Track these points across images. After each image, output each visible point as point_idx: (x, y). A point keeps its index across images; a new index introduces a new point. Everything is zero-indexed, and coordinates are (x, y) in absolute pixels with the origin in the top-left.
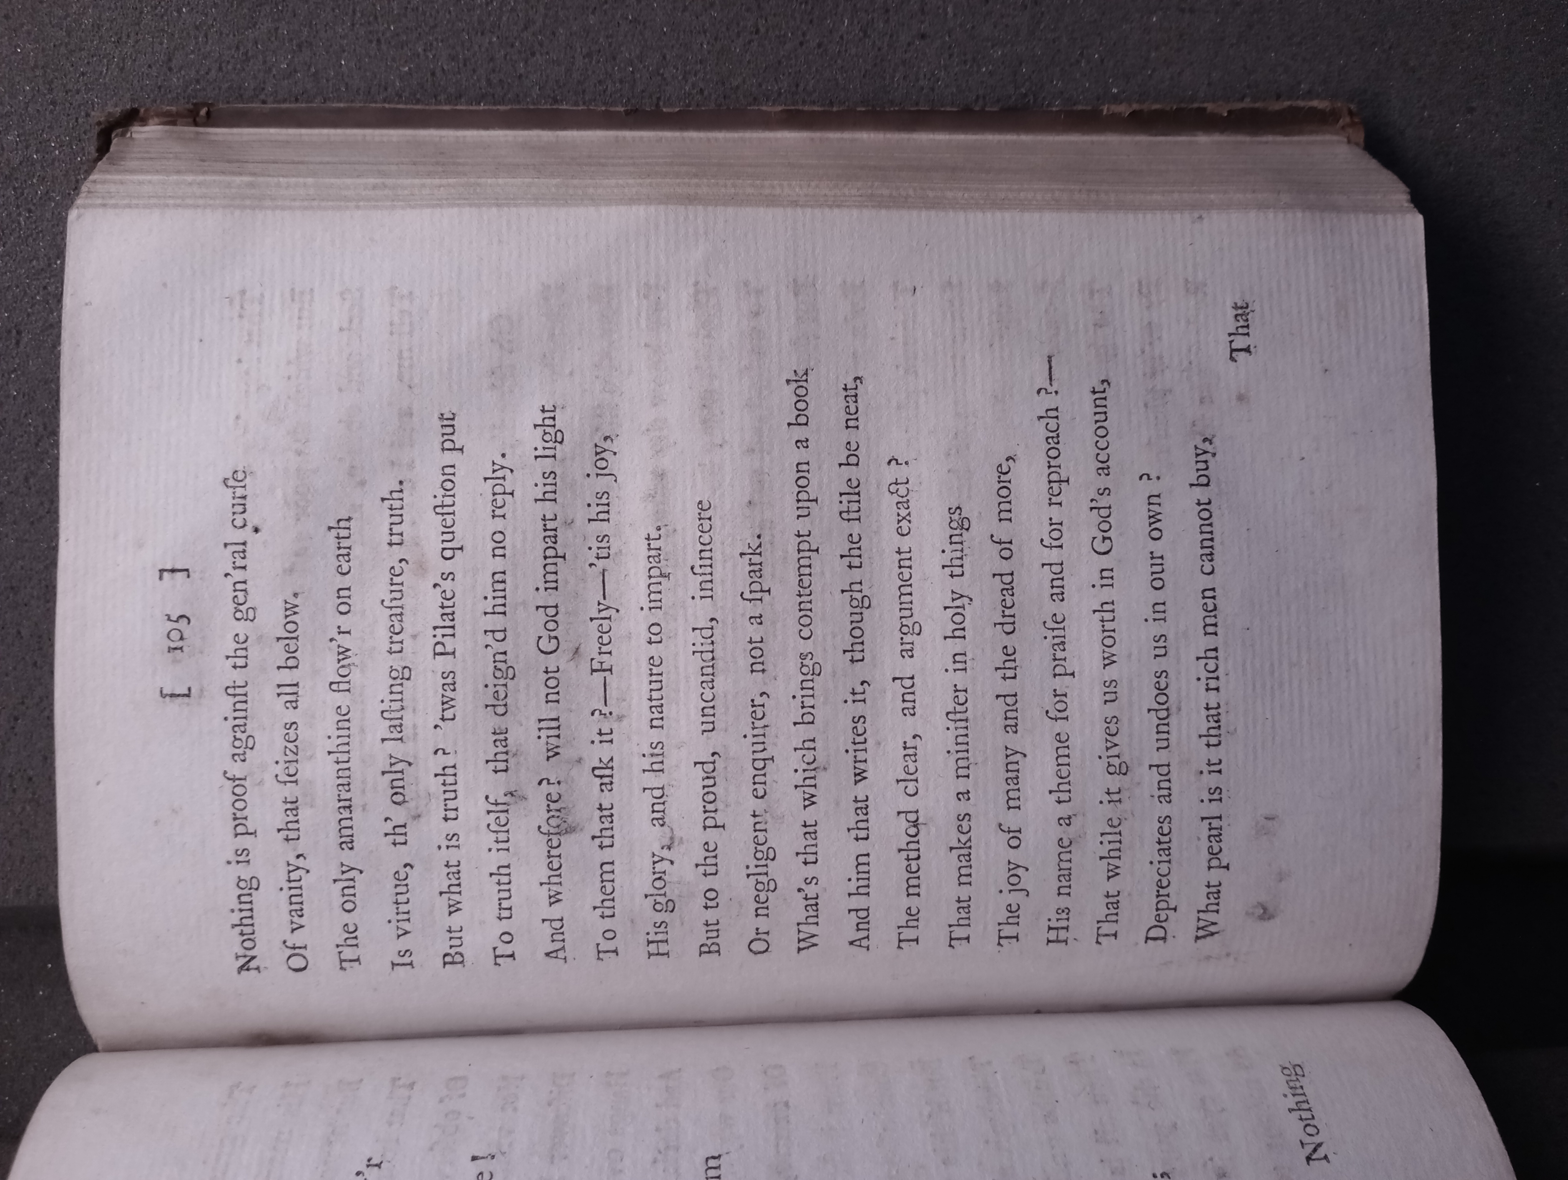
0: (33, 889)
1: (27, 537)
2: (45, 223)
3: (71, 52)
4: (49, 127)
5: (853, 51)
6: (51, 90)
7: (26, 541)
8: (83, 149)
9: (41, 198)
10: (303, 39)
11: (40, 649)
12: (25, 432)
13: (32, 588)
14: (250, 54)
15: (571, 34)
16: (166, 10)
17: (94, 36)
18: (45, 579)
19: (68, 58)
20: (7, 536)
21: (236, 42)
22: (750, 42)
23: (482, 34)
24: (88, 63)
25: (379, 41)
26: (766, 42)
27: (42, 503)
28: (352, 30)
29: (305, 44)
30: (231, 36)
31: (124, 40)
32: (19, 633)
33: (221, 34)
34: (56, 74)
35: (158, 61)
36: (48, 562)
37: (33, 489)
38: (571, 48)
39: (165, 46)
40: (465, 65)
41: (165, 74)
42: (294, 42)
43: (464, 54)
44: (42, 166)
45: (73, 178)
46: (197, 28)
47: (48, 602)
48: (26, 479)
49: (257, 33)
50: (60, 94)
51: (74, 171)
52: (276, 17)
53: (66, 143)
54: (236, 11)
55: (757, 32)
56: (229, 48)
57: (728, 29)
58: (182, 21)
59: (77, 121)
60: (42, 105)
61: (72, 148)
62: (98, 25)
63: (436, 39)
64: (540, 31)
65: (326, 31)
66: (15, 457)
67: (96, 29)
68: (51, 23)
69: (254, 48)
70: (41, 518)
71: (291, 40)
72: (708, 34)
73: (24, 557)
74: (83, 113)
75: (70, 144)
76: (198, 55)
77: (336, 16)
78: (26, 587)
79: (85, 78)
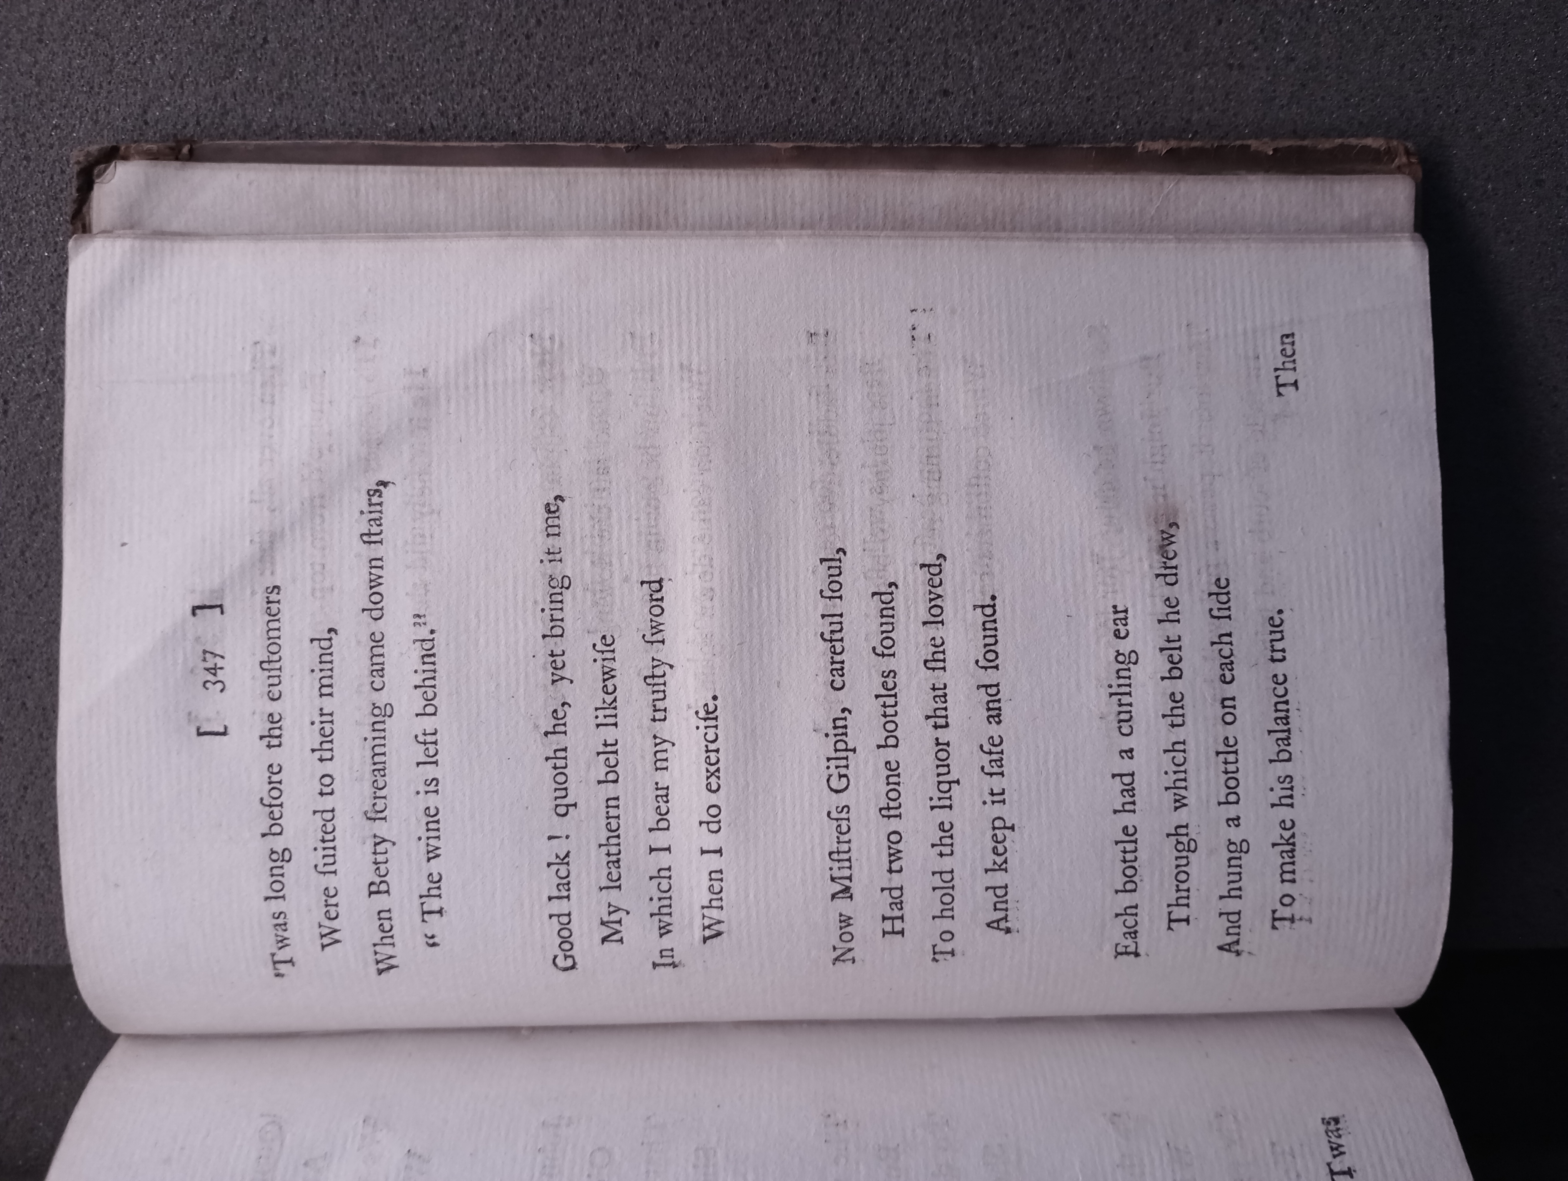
0: (51, 949)
1: (25, 610)
2: (26, 288)
3: (42, 103)
4: (24, 185)
5: (869, 110)
6: (24, 145)
7: (26, 614)
8: (60, 208)
9: (19, 262)
10: (283, 90)
11: (46, 720)
12: (18, 504)
13: (35, 661)
14: (228, 107)
15: (567, 89)
16: (139, 57)
17: (65, 84)
18: (46, 653)
19: (39, 109)
20: (6, 608)
21: (213, 93)
22: (758, 98)
23: (473, 86)
24: (61, 115)
25: (363, 93)
26: (776, 99)
27: (39, 577)
28: (335, 81)
29: (286, 96)
30: (208, 87)
31: (97, 90)
32: (24, 704)
33: (197, 84)
34: (28, 126)
35: (131, 114)
36: (48, 635)
37: (30, 562)
38: (567, 103)
39: (139, 97)
40: (455, 120)
41: (141, 128)
42: (275, 93)
43: (454, 109)
44: (20, 228)
45: (51, 239)
46: (172, 79)
47: (51, 675)
48: (23, 553)
49: (235, 84)
50: (33, 149)
51: (52, 232)
52: (254, 66)
53: (42, 203)
54: (212, 59)
55: (767, 86)
56: (206, 101)
57: (735, 83)
58: (155, 71)
59: (52, 178)
60: (15, 161)
61: (49, 207)
62: (69, 73)
63: (424, 93)
64: (534, 84)
65: (307, 82)
66: (10, 530)
67: (67, 78)
68: (19, 70)
69: (233, 100)
70: (40, 591)
71: (271, 91)
72: (714, 90)
73: (25, 629)
74: (58, 170)
75: (47, 202)
76: (175, 108)
77: (318, 66)
78: (28, 660)
79: (58, 131)
